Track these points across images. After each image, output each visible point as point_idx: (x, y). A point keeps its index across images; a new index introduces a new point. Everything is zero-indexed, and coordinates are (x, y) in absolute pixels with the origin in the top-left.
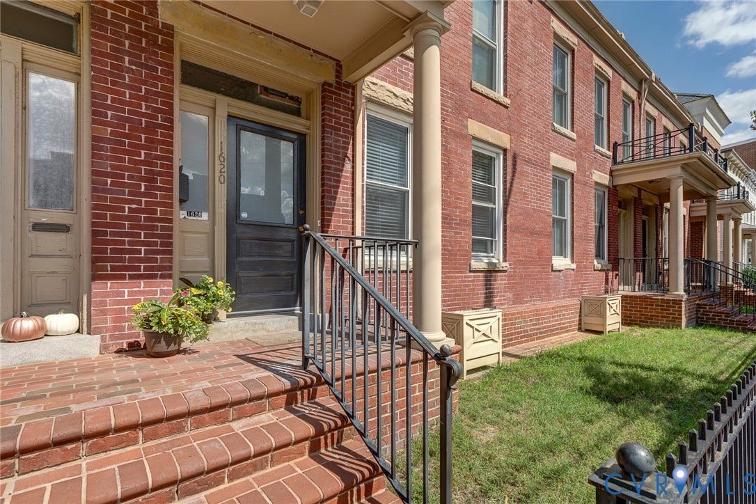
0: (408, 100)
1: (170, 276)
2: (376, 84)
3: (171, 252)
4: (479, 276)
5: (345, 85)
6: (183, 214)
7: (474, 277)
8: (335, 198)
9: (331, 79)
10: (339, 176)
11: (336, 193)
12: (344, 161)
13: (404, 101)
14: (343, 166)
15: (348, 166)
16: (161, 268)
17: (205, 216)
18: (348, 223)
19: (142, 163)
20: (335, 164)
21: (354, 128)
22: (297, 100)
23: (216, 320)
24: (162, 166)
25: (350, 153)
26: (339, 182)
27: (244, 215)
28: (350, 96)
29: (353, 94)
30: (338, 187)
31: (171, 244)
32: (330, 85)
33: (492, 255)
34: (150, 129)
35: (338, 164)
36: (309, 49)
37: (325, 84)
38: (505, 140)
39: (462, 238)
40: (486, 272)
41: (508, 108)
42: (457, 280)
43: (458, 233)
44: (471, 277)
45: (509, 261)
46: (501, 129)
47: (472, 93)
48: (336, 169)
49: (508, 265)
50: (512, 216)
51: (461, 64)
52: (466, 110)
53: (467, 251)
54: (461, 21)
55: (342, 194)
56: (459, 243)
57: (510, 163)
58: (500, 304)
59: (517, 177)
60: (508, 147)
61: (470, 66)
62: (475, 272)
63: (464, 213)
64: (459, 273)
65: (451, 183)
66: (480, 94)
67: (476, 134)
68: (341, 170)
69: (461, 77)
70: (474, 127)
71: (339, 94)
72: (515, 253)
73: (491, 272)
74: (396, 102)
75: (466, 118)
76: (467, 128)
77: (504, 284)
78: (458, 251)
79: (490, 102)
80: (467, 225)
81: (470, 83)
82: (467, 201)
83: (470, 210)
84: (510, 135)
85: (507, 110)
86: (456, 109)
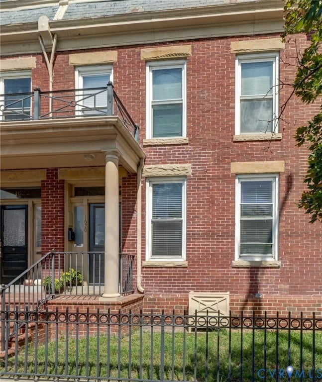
0: (174, 169)
1: (63, 268)
2: (151, 168)
4: (244, 271)
5: (133, 175)
6: (75, 245)
7: (237, 271)
8: (128, 232)
9: (125, 175)
10: (130, 221)
11: (128, 229)
12: (133, 212)
13: (172, 170)
14: (132, 215)
15: (135, 214)
17: (82, 245)
18: (135, 243)
19: (54, 230)
20: (128, 215)
25: (135, 208)
26: (130, 223)
27: (96, 243)
30: (129, 226)
32: (125, 178)
33: (271, 255)
35: (130, 215)
37: (123, 178)
38: (278, 166)
39: (224, 245)
40: (252, 268)
41: (280, 140)
42: (219, 272)
43: (220, 242)
44: (234, 271)
45: (282, 259)
46: (272, 159)
47: (236, 144)
48: (128, 218)
49: (279, 263)
50: (287, 224)
51: (223, 129)
52: (229, 158)
53: (229, 253)
54: (223, 99)
55: (132, 229)
56: (221, 248)
57: (284, 183)
58: (270, 293)
59: (294, 191)
60: (282, 170)
61: (233, 126)
62: (238, 268)
63: (227, 227)
64: (222, 268)
65: (214, 210)
66: (243, 142)
67: (239, 171)
68: (131, 218)
69: (223, 138)
70: (237, 167)
71: (130, 181)
72: (292, 253)
73: (257, 268)
74: (165, 173)
75: (229, 163)
76: (229, 169)
77: (276, 277)
78: (220, 253)
79: (257, 143)
80: (230, 236)
81: (233, 139)
82: (230, 219)
83: (233, 225)
84: (285, 160)
85: (279, 142)
86: (218, 160)
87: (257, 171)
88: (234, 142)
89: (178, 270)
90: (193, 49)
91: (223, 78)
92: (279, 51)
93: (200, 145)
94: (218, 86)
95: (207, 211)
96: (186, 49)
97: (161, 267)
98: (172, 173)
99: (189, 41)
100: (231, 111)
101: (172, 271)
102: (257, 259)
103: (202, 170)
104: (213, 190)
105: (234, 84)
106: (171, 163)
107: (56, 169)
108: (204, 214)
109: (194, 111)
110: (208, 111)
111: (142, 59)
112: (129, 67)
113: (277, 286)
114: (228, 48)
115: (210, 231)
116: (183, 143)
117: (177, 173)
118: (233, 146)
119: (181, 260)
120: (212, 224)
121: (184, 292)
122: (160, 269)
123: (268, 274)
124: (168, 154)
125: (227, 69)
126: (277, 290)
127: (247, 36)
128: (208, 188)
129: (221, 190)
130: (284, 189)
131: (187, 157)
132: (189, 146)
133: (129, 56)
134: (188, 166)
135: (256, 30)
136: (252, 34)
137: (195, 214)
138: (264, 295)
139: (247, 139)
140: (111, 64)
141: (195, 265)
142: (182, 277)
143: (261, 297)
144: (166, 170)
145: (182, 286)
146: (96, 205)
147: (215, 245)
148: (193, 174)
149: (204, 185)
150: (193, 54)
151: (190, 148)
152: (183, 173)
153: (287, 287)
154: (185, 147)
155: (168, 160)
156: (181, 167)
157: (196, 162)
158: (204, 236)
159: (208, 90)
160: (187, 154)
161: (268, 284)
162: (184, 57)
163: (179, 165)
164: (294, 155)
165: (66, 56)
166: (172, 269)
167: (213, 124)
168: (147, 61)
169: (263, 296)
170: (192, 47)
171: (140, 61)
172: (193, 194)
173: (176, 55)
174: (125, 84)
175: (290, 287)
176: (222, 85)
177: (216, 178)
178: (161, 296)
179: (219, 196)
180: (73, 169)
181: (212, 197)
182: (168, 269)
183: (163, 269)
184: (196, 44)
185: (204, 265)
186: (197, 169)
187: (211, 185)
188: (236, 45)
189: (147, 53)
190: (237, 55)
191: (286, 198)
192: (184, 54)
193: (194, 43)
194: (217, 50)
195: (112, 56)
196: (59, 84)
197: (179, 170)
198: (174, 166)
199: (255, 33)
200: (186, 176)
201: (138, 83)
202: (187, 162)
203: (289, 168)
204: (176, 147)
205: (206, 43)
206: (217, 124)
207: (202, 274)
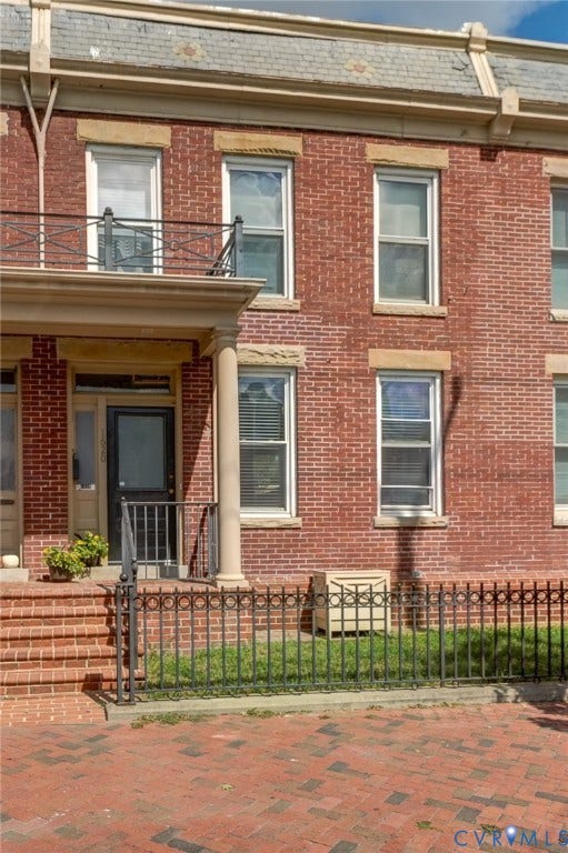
0: (275, 353)
1: (66, 533)
3: (66, 516)
4: (391, 534)
5: (202, 360)
6: (78, 487)
7: (382, 534)
8: (193, 464)
9: (188, 358)
10: (198, 443)
11: (195, 459)
12: (203, 428)
13: (272, 356)
14: (201, 433)
15: (207, 433)
16: (61, 527)
17: (93, 487)
18: (208, 484)
19: (49, 457)
20: (193, 433)
21: (212, 397)
22: (167, 378)
23: (98, 564)
24: (61, 457)
25: (208, 420)
26: (198, 448)
27: (122, 484)
28: (208, 368)
29: (211, 366)
30: (196, 453)
31: (66, 510)
32: (188, 364)
33: (429, 507)
34: (54, 433)
35: (197, 432)
36: (167, 340)
37: (184, 364)
38: (441, 359)
39: (361, 489)
40: (405, 528)
41: (443, 318)
42: (354, 538)
43: (354, 484)
44: (377, 534)
45: (450, 514)
46: (432, 348)
47: (376, 318)
48: (194, 438)
49: (446, 520)
50: (456, 455)
51: (356, 290)
52: (365, 341)
53: (369, 504)
54: (355, 239)
55: (202, 459)
56: (356, 495)
57: (448, 387)
58: (433, 570)
59: (466, 403)
60: (447, 367)
61: (371, 287)
62: (384, 528)
63: (365, 460)
64: (357, 529)
65: (343, 429)
66: (388, 315)
67: (382, 365)
68: (200, 438)
69: (356, 306)
70: (379, 357)
71: (197, 371)
72: (464, 504)
73: (414, 528)
74: (260, 360)
75: (366, 350)
76: (367, 360)
77: (441, 544)
78: (354, 504)
79: (409, 320)
80: (369, 475)
81: (372, 308)
82: (369, 445)
83: (374, 456)
84: (451, 351)
85: (442, 321)
86: (349, 343)
87: (409, 366)
88: (375, 315)
89: (284, 532)
90: (305, 146)
91: (354, 203)
92: (439, 171)
93: (319, 314)
94: (347, 215)
95: (332, 430)
96: (293, 144)
97: (256, 529)
98: (272, 361)
99: (299, 130)
100: (367, 260)
101: (275, 536)
102: (408, 514)
103: (322, 359)
104: (340, 394)
105: (371, 216)
106: (271, 343)
107: (52, 339)
108: (327, 435)
109: (308, 254)
110: (331, 257)
111: (216, 149)
112: (192, 160)
113: (442, 559)
114: (363, 154)
115: (337, 465)
116: (291, 308)
117: (282, 361)
118: (373, 322)
119: (285, 515)
120: (341, 453)
121: (295, 572)
122: (254, 532)
123: (429, 539)
124: (266, 327)
125: (360, 189)
126: (443, 564)
127: (391, 138)
128: (333, 390)
129: (355, 395)
130: (449, 398)
131: (296, 333)
132: (300, 316)
133: (193, 140)
134: (300, 349)
135: (406, 130)
136: (399, 135)
137: (312, 434)
138: (425, 573)
139: (395, 312)
140: (161, 149)
141: (313, 525)
142: (291, 546)
143: (421, 576)
144: (262, 354)
145: (293, 562)
146: (120, 410)
147: (346, 489)
148: (307, 364)
149: (327, 385)
150: (305, 155)
151: (302, 318)
152: (291, 362)
153: (456, 559)
154: (294, 315)
155: (265, 337)
156: (288, 351)
157: (312, 344)
158: (328, 474)
159: (331, 220)
160: (298, 328)
161: (430, 554)
162: (291, 158)
163: (284, 347)
164: (465, 345)
165: (70, 120)
166: (275, 532)
167: (340, 280)
168: (225, 154)
169: (422, 575)
170: (304, 142)
171: (212, 153)
172: (308, 399)
173: (277, 151)
174: (185, 189)
175: (462, 559)
176: (353, 215)
177: (345, 376)
178: (258, 580)
179: (351, 405)
180: (87, 341)
181: (339, 406)
182: (268, 533)
183: (260, 532)
184: (310, 139)
185: (329, 525)
186: (314, 356)
187: (337, 385)
188: (375, 151)
189: (225, 140)
190: (376, 165)
191: (452, 413)
192: (290, 153)
193: (306, 136)
194: (344, 153)
195: (161, 135)
196: (57, 173)
197: (284, 357)
198: (277, 348)
199: (405, 136)
200: (296, 368)
201: (210, 191)
202: (297, 343)
203: (457, 364)
204: (278, 315)
205: (326, 139)
206: (347, 280)
207: (325, 540)
